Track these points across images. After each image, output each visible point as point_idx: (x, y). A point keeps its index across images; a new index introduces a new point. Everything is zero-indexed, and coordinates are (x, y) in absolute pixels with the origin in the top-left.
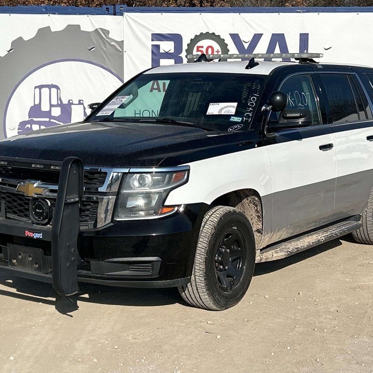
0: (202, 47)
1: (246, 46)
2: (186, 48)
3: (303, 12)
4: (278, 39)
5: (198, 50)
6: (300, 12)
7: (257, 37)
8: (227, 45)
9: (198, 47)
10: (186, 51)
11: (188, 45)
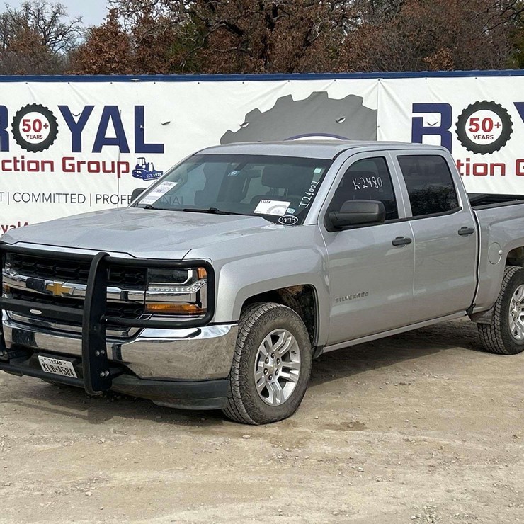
0: (29, 121)
1: (76, 119)
2: (12, 121)
3: (138, 81)
4: (111, 112)
5: (24, 125)
6: (134, 81)
7: (88, 110)
8: (55, 118)
9: (25, 121)
10: (12, 125)
11: (14, 118)
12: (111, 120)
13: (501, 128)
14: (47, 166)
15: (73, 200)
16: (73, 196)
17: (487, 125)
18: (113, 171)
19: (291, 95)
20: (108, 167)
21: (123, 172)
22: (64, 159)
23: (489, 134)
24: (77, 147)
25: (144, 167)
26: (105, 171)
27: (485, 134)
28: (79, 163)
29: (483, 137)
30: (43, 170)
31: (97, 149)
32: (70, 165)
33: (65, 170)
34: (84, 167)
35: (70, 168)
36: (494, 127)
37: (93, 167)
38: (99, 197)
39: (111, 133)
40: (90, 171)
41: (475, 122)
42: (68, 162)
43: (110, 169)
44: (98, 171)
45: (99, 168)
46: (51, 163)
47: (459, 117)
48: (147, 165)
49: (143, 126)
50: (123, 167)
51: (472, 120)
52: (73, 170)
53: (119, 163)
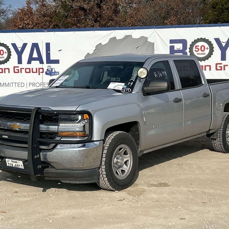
12: (35, 49)
13: (209, 49)
14: (7, 71)
15: (19, 86)
16: (19, 84)
17: (203, 48)
18: (36, 72)
19: (115, 37)
20: (34, 71)
21: (41, 72)
22: (14, 67)
23: (204, 52)
24: (20, 62)
25: (51, 70)
26: (33, 72)
27: (202, 52)
28: (21, 69)
29: (201, 54)
30: (5, 72)
31: (29, 62)
32: (17, 70)
33: (15, 72)
34: (23, 71)
35: (17, 71)
36: (206, 49)
37: (28, 70)
38: (30, 84)
39: (35, 55)
40: (26, 72)
41: (197, 47)
42: (16, 69)
43: (35, 71)
44: (30, 72)
45: (30, 71)
46: (9, 69)
47: (190, 45)
48: (52, 69)
49: (50, 51)
50: (41, 70)
51: (196, 46)
52: (18, 72)
53: (39, 69)
